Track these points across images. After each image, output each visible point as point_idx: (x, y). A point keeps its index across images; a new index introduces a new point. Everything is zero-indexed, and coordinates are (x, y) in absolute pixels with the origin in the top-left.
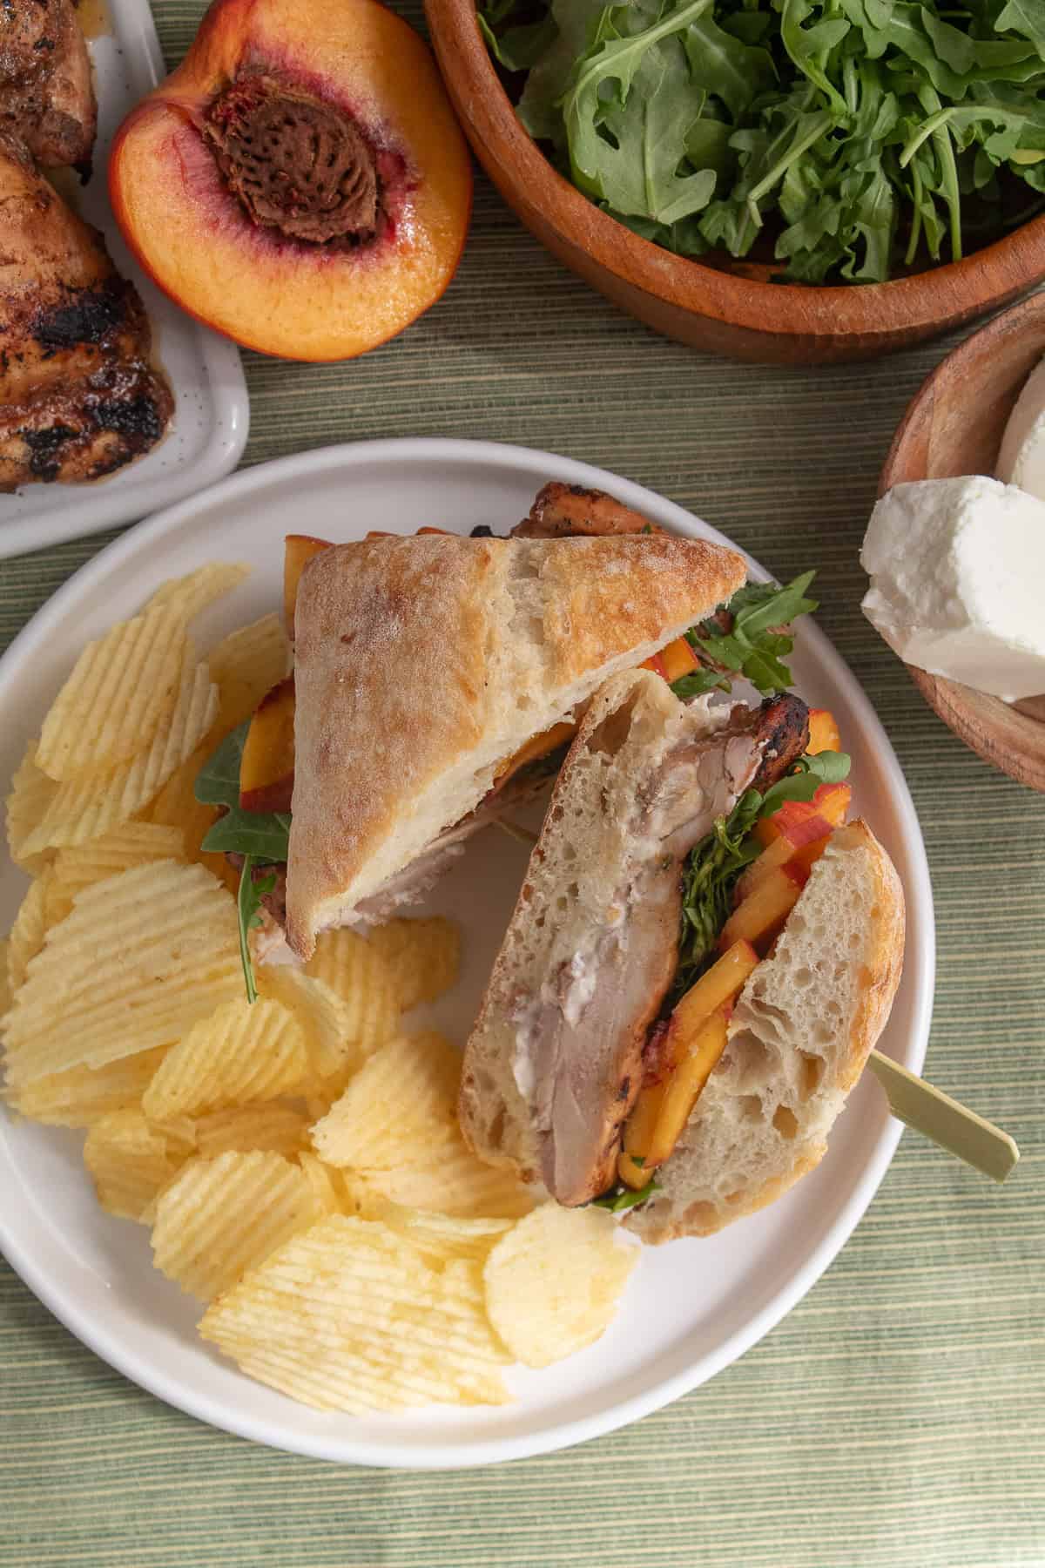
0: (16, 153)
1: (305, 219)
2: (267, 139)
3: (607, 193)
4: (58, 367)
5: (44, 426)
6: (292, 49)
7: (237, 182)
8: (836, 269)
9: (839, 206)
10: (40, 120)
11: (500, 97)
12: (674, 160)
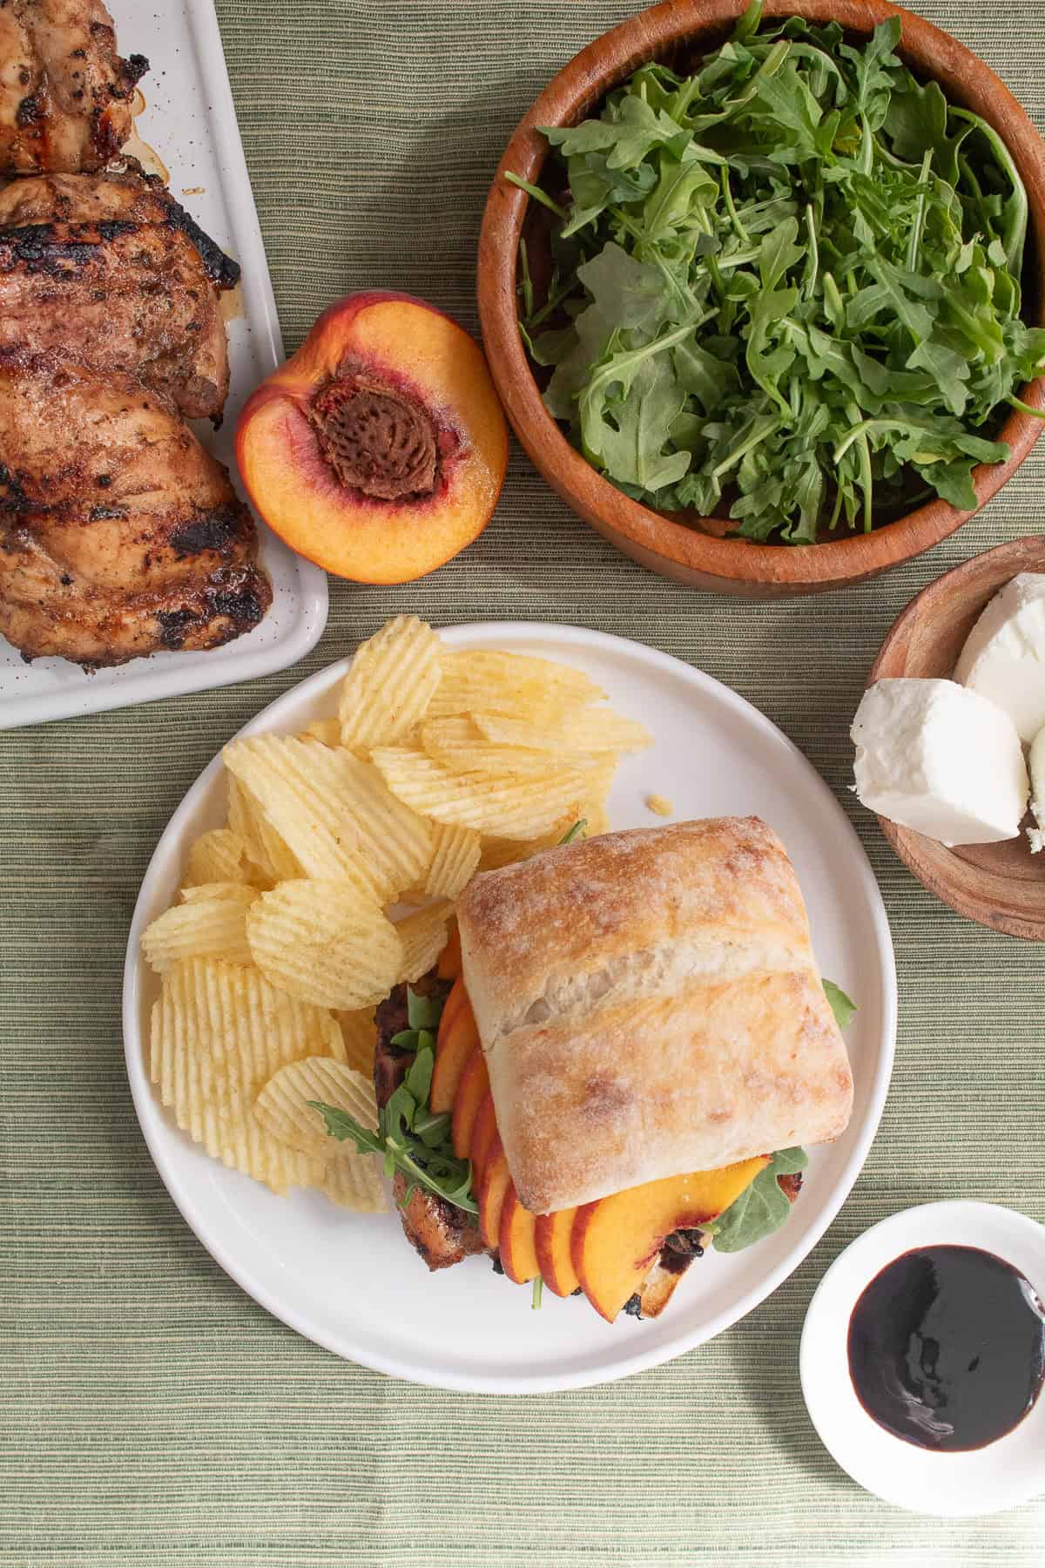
0: (166, 406)
1: (381, 484)
2: (357, 427)
3: (607, 465)
4: (188, 567)
5: (174, 610)
6: (380, 353)
7: (332, 457)
8: (777, 531)
9: (782, 486)
10: (186, 383)
11: (532, 389)
12: (660, 442)
